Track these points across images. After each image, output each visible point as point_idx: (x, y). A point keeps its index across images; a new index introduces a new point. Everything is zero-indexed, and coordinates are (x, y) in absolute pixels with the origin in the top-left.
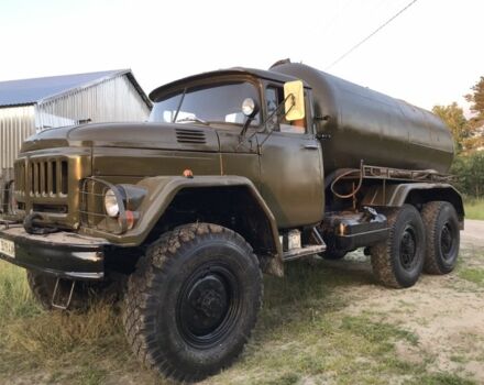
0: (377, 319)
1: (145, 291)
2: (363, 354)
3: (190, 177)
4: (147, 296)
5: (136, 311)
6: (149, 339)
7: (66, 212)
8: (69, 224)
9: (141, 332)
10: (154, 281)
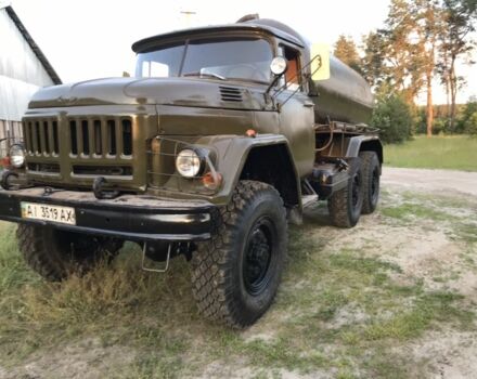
0: (358, 255)
1: (222, 248)
2: (367, 285)
3: (253, 136)
4: (226, 252)
5: (214, 267)
6: (227, 292)
7: (131, 174)
8: (135, 186)
9: (219, 286)
10: (230, 237)
